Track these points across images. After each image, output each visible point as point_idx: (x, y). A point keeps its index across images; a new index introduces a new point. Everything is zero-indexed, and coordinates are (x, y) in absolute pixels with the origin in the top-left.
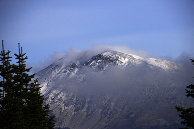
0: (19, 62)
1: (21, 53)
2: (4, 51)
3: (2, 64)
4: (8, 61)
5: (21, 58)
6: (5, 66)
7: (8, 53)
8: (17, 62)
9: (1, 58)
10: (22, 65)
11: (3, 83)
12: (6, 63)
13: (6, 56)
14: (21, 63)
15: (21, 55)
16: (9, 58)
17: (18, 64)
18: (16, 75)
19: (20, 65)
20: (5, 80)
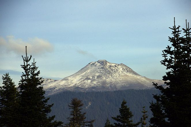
0: (186, 35)
1: (188, 27)
2: (175, 26)
3: (174, 37)
4: (178, 34)
5: (188, 31)
6: (176, 38)
7: (178, 28)
8: (185, 35)
9: (173, 32)
10: (189, 37)
11: (174, 52)
12: (177, 36)
13: (177, 30)
14: (188, 36)
15: (188, 30)
16: (179, 31)
17: (185, 37)
18: (184, 45)
19: (187, 37)
20: (176, 49)
